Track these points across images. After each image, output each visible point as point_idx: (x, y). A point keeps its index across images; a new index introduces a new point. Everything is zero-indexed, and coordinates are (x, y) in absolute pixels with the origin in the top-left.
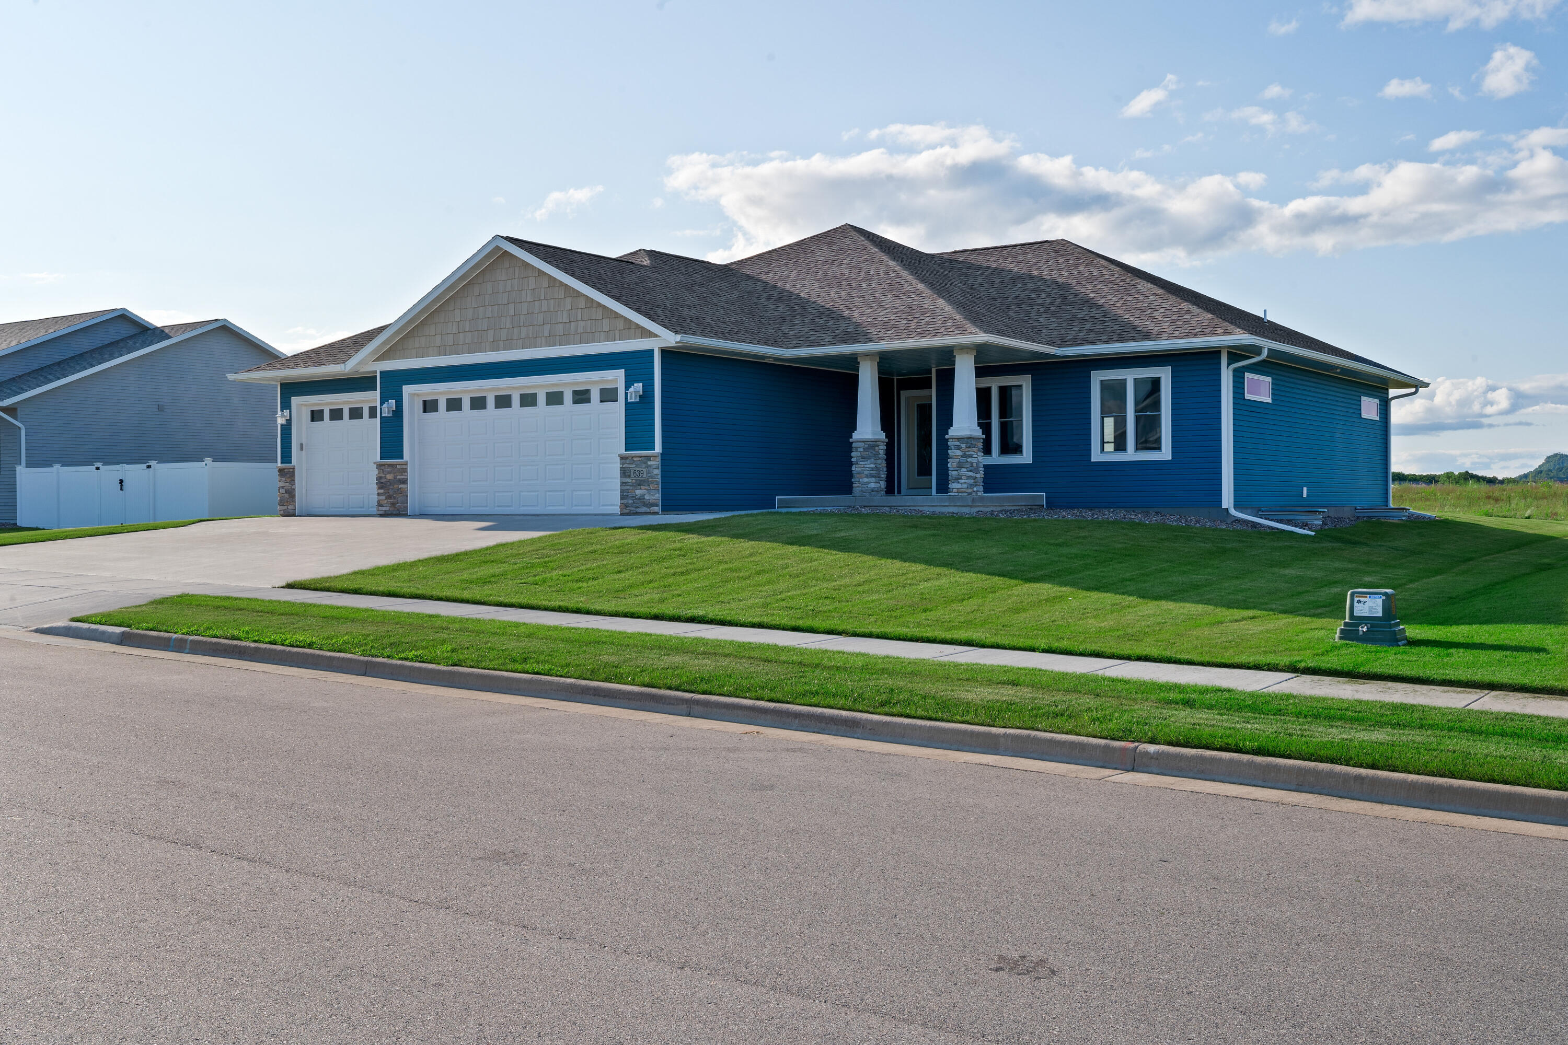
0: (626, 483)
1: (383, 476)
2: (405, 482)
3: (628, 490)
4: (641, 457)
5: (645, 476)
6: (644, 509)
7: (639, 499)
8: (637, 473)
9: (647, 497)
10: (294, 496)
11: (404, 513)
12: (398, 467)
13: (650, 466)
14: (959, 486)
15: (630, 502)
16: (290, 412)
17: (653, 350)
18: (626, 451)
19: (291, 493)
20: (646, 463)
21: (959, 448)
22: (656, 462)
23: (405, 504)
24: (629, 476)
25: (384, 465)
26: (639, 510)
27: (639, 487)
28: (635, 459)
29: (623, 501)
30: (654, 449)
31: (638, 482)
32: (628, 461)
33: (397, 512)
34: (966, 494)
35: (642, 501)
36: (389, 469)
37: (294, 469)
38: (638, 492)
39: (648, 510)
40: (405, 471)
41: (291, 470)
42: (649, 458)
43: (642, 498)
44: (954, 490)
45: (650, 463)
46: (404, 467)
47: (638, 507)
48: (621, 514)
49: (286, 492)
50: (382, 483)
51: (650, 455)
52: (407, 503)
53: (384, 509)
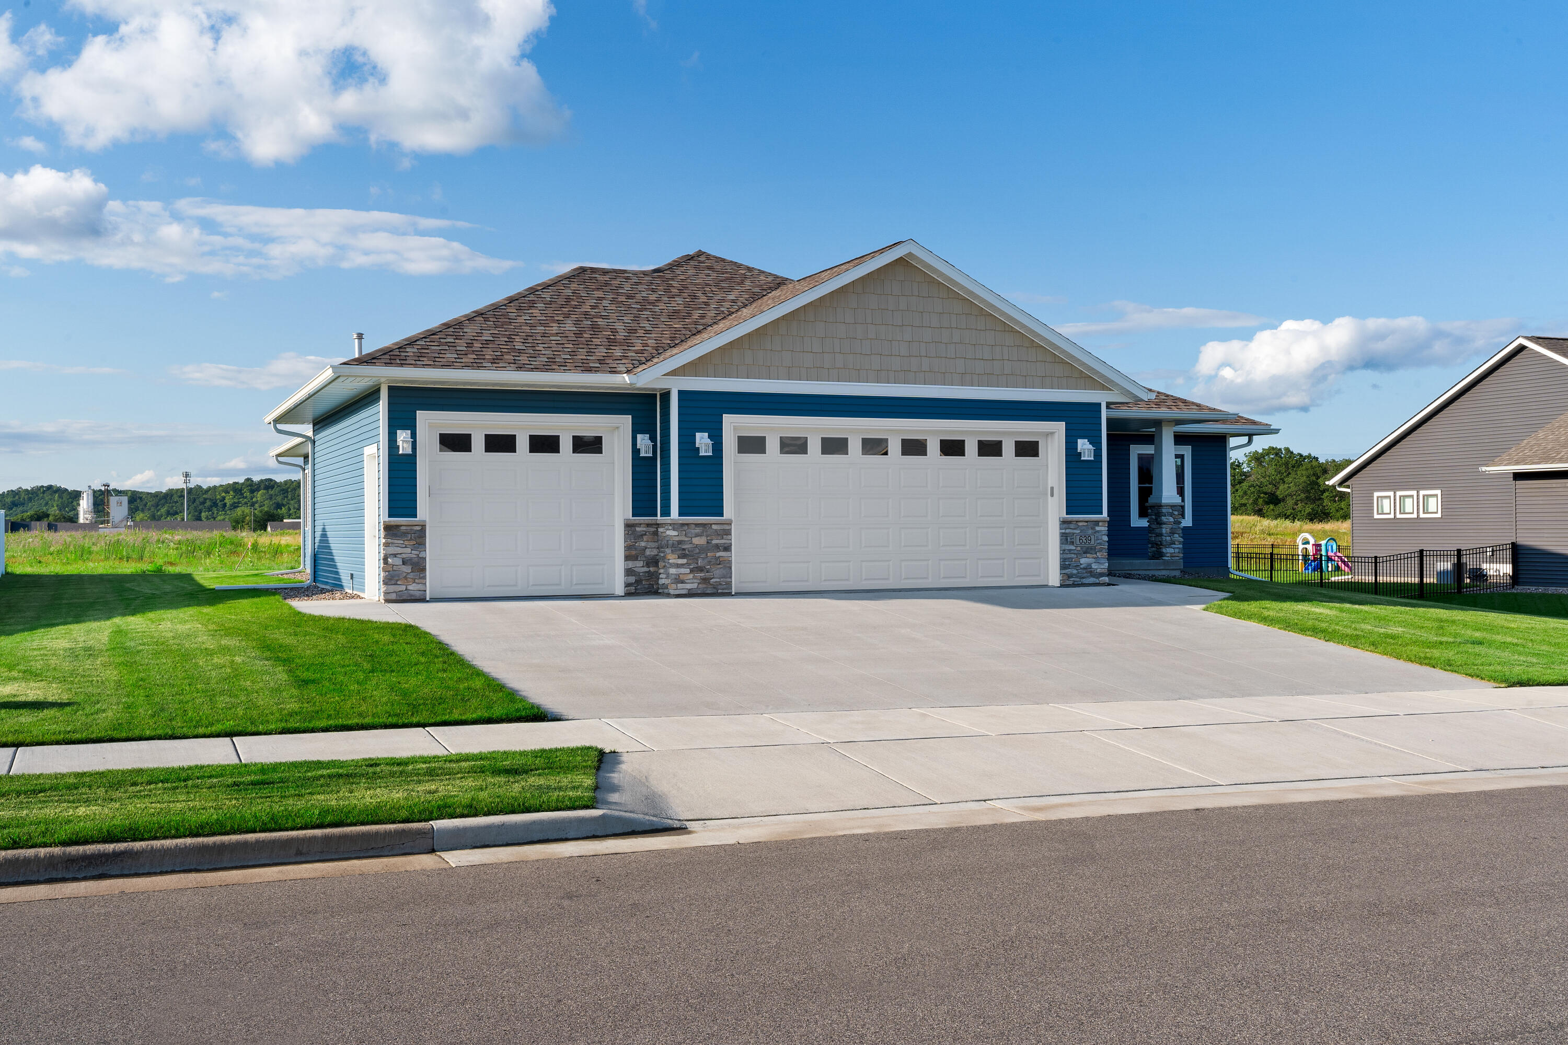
0: (1070, 550)
1: (686, 539)
2: (727, 548)
3: (1072, 558)
4: (1087, 522)
5: (1093, 542)
6: (1092, 580)
7: (1084, 569)
8: (1084, 539)
9: (1094, 566)
10: (423, 570)
11: (726, 591)
12: (714, 527)
13: (1098, 532)
14: (1172, 550)
15: (1075, 572)
16: (414, 435)
17: (1100, 404)
18: (1067, 514)
19: (419, 567)
20: (1093, 528)
21: (1171, 515)
22: (1103, 528)
23: (729, 580)
24: (1073, 542)
25: (687, 524)
26: (1085, 581)
27: (1085, 555)
28: (1080, 524)
29: (1064, 572)
30: (1101, 513)
31: (1084, 549)
32: (1072, 526)
33: (715, 591)
34: (1177, 558)
35: (1089, 571)
36: (698, 530)
37: (423, 527)
38: (1083, 561)
39: (1097, 581)
40: (728, 533)
41: (418, 528)
42: (1097, 523)
43: (1088, 569)
44: (1168, 555)
45: (1098, 528)
46: (727, 527)
47: (1083, 578)
48: (1062, 586)
49: (404, 563)
50: (684, 549)
51: (1098, 519)
52: (731, 577)
53: (689, 586)
